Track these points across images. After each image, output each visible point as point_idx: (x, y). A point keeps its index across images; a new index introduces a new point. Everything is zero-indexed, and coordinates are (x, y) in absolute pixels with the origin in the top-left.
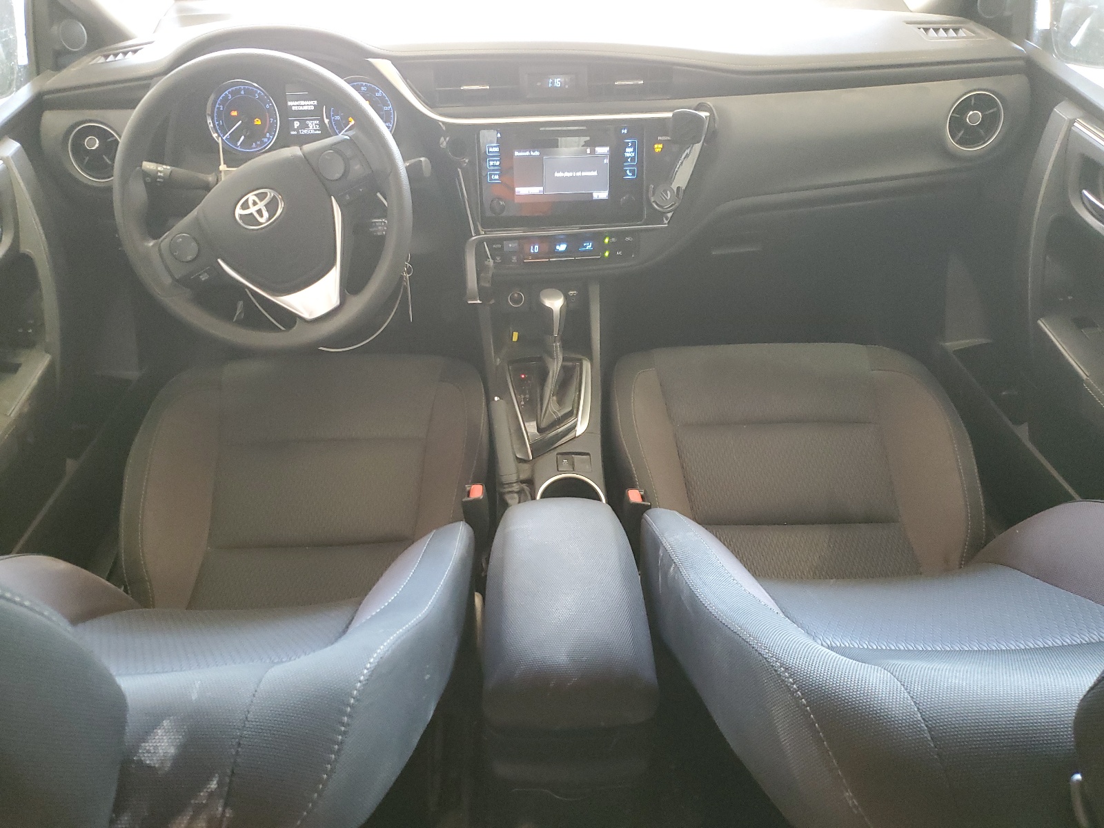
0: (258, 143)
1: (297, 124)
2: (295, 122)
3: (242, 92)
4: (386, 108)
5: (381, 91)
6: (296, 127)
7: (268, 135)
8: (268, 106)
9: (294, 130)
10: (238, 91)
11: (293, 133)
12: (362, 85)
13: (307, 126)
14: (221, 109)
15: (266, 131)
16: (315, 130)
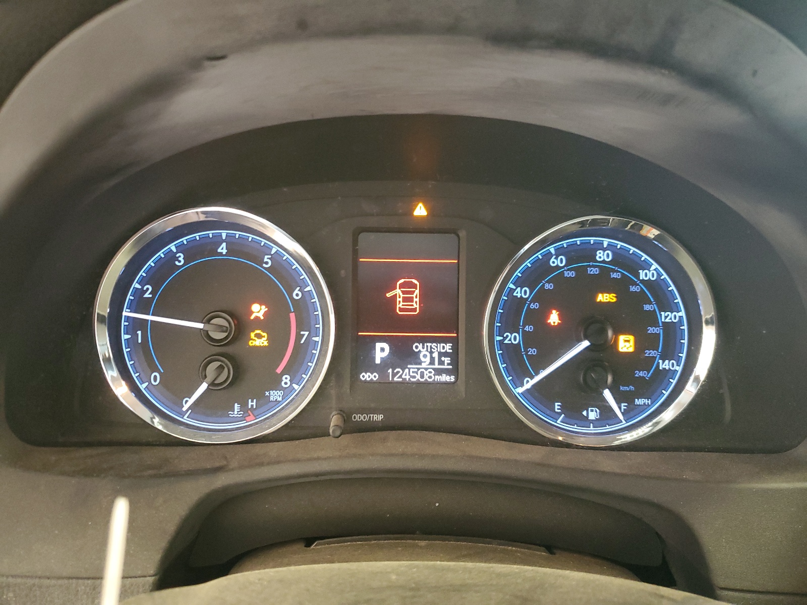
0: (252, 403)
1: (382, 351)
2: (379, 345)
3: (223, 249)
4: (667, 317)
5: (655, 266)
6: (378, 361)
7: (286, 379)
8: (297, 294)
9: (372, 368)
10: (210, 246)
11: (366, 376)
12: (599, 245)
13: (414, 358)
14: (147, 295)
15: (279, 371)
16: (439, 372)
